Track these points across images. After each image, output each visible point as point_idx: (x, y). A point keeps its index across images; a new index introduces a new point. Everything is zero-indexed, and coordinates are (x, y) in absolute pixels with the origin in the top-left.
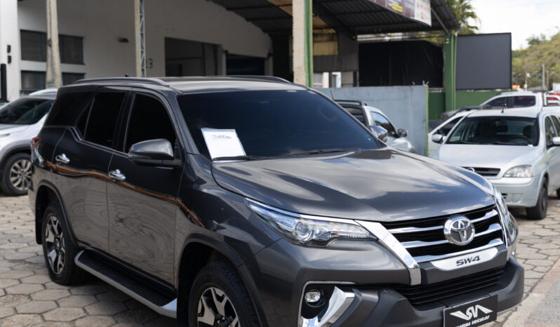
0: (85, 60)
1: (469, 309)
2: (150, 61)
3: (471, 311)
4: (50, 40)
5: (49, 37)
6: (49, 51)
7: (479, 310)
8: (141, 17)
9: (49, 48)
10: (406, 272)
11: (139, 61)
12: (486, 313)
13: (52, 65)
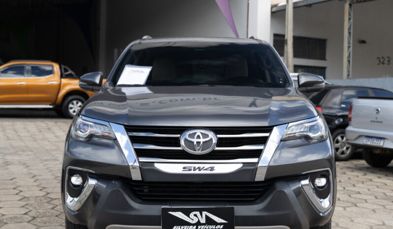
0: (327, 57)
1: (194, 213)
2: (388, 59)
3: (195, 215)
4: (287, 40)
5: (286, 38)
6: (285, 48)
7: (207, 216)
8: (350, 19)
9: (285, 46)
10: (127, 168)
11: (346, 54)
12: (218, 222)
13: (287, 59)
